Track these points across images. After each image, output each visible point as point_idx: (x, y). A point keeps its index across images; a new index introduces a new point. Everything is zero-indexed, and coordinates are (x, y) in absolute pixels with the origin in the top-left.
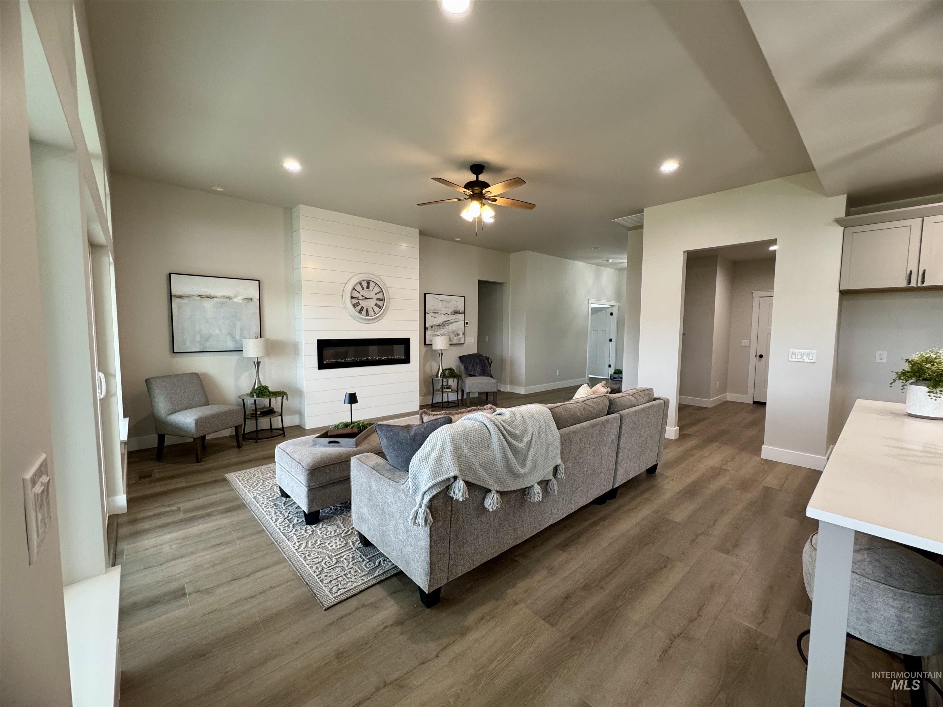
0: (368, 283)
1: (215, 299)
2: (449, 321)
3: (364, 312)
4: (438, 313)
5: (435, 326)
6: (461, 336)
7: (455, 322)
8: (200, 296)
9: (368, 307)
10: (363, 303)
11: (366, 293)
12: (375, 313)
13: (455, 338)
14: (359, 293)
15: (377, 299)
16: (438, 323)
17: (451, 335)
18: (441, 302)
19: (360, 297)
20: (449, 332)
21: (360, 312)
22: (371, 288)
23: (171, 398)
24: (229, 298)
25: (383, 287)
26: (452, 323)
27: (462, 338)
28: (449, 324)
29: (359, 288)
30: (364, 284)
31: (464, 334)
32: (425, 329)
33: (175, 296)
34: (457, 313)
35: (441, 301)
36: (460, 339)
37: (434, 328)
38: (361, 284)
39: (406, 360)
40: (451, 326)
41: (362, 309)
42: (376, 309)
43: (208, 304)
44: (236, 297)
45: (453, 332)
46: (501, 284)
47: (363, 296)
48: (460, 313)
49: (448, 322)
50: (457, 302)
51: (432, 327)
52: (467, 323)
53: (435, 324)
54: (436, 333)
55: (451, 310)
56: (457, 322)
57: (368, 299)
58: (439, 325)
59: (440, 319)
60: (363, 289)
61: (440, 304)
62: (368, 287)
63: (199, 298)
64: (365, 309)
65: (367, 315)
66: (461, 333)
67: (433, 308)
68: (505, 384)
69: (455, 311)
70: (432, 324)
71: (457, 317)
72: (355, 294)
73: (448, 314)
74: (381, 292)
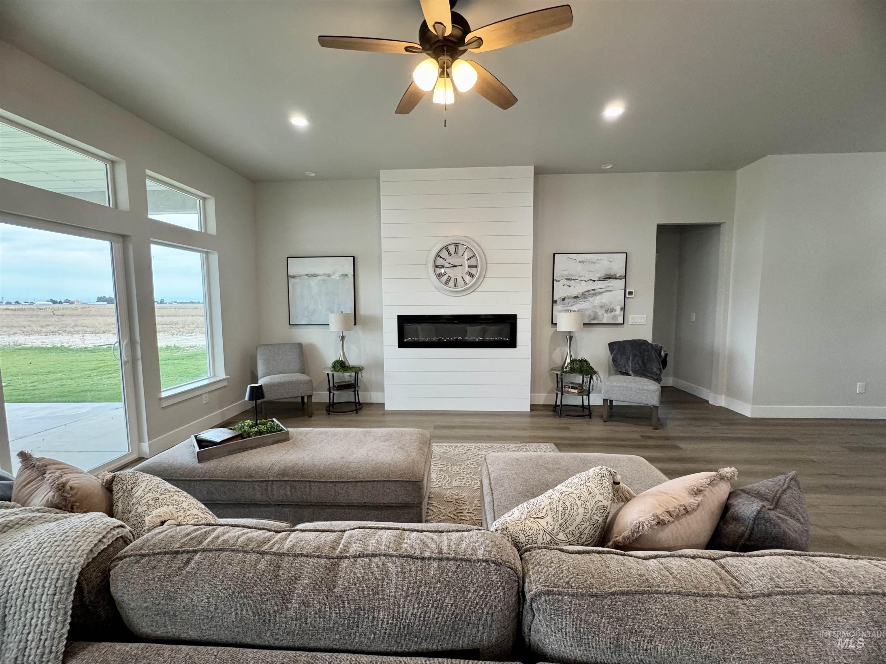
0: (457, 247)
1: (318, 277)
2: (594, 290)
3: (452, 283)
4: (574, 280)
5: (568, 298)
6: (618, 312)
7: (607, 291)
8: (307, 275)
9: (457, 276)
10: (451, 272)
11: (454, 260)
12: (466, 284)
13: (605, 315)
14: (445, 260)
15: (469, 266)
16: (575, 294)
17: (598, 310)
18: (580, 264)
19: (447, 265)
20: (594, 307)
21: (447, 283)
22: (460, 253)
23: (268, 363)
24: (329, 275)
25: (476, 250)
26: (600, 293)
27: (619, 316)
28: (595, 294)
29: (444, 254)
30: (452, 249)
31: (623, 309)
32: (554, 302)
33: (290, 276)
34: (610, 278)
35: (580, 262)
36: (615, 317)
37: (567, 301)
38: (447, 249)
39: (512, 343)
40: (598, 297)
41: (449, 279)
42: (467, 278)
43: (313, 282)
44: (334, 273)
45: (602, 307)
46: (716, 226)
47: (449, 263)
48: (616, 278)
49: (593, 292)
50: (611, 262)
51: (564, 299)
52: (630, 293)
53: (570, 295)
54: (570, 308)
55: (601, 274)
56: (611, 291)
57: (456, 266)
58: (576, 297)
59: (578, 289)
60: (450, 255)
61: (580, 266)
62: (456, 252)
63: (307, 277)
64: (453, 279)
65: (455, 286)
66: (618, 308)
67: (566, 273)
68: (716, 393)
69: (607, 275)
70: (564, 295)
71: (610, 284)
72: (440, 262)
73: (594, 281)
74: (474, 256)
